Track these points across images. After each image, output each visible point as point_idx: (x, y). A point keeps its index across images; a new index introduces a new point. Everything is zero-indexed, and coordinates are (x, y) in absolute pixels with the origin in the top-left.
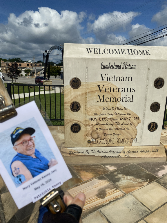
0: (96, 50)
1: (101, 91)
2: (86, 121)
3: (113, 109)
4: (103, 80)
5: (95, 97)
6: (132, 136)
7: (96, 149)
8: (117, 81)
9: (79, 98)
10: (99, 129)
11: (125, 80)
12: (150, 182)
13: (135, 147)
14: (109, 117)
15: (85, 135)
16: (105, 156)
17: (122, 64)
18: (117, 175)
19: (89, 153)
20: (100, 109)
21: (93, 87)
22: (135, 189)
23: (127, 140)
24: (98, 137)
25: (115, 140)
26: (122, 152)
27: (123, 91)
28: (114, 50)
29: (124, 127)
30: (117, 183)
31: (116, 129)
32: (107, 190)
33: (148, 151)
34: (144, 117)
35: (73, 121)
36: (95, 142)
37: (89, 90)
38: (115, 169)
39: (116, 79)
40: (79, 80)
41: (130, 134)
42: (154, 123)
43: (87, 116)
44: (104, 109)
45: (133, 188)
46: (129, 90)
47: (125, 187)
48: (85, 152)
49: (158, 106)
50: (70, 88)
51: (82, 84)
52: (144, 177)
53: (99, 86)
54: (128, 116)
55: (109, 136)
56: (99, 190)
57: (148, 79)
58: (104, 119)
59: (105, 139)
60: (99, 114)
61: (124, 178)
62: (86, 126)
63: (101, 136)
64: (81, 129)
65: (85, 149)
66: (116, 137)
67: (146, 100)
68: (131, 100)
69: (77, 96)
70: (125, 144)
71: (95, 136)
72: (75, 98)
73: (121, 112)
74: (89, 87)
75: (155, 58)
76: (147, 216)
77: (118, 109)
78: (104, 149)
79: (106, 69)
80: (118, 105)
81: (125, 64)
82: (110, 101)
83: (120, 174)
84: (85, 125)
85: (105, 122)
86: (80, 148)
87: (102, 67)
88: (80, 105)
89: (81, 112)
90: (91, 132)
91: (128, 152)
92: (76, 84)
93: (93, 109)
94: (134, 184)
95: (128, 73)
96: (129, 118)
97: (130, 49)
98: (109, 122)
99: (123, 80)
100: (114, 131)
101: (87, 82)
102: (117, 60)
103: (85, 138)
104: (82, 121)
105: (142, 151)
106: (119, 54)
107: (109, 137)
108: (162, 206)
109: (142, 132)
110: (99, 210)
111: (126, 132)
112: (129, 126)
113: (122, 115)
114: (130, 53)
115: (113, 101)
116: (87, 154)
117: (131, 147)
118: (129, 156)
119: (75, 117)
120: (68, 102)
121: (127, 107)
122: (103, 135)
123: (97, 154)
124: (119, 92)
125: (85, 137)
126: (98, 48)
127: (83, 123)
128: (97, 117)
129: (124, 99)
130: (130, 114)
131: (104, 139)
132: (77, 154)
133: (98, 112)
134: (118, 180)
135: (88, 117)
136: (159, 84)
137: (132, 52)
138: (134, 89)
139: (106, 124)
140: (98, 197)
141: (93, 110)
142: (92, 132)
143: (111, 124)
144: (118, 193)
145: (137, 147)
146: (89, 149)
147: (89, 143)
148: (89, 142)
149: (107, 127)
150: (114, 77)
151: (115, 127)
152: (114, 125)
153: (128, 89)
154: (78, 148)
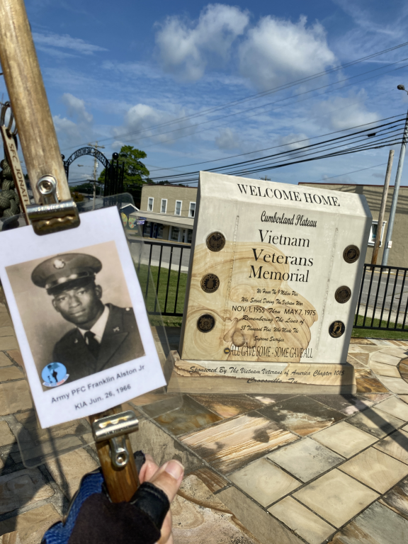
0: (253, 188)
1: (256, 259)
2: (226, 311)
3: (275, 293)
4: (262, 240)
5: (246, 270)
6: (301, 344)
7: (239, 365)
8: (285, 244)
9: (219, 267)
10: (246, 328)
11: (298, 244)
12: (336, 421)
13: (305, 365)
14: (267, 306)
15: (220, 338)
16: (253, 380)
17: (295, 217)
18: (279, 412)
19: (225, 372)
20: (252, 291)
21: (244, 250)
22: (314, 431)
23: (293, 351)
24: (243, 344)
25: (272, 351)
26: (283, 373)
27: (294, 263)
28: (282, 193)
29: (291, 326)
30: (283, 422)
31: (276, 330)
32: (268, 431)
33: (328, 373)
34: (324, 310)
35: (204, 309)
36: (236, 353)
37: (237, 256)
38: (273, 402)
39: (284, 240)
40: (223, 237)
41: (298, 340)
42: (339, 322)
43: (229, 302)
44: (259, 291)
45: (311, 429)
46: (303, 261)
47: (297, 428)
48: (218, 370)
49: (347, 292)
50: (205, 249)
51: (226, 243)
52: (324, 415)
53: (254, 250)
54: (298, 307)
55: (264, 342)
56: (256, 431)
57: (334, 245)
58: (258, 309)
59: (255, 346)
60: (250, 300)
61: (293, 415)
62: (224, 320)
63: (248, 341)
64: (215, 326)
65: (218, 365)
66: (274, 344)
67: (329, 280)
68: (305, 280)
69: (217, 264)
70: (289, 359)
71: (239, 340)
72: (212, 267)
73: (287, 299)
74: (239, 251)
75: (348, 213)
76: (341, 464)
77: (283, 292)
78: (252, 366)
79: (269, 223)
80: (284, 285)
81: (300, 218)
82: (271, 278)
83: (283, 409)
84: (223, 318)
85: (258, 315)
86: (210, 362)
87: (263, 219)
88: (219, 281)
89: (220, 294)
90: (232, 332)
91: (294, 373)
92: (216, 243)
93: (241, 290)
94: (310, 424)
95: (304, 232)
96: (299, 311)
97: (307, 192)
98: (266, 315)
99: (294, 244)
100: (271, 334)
101: (235, 240)
102: (288, 208)
103: (221, 344)
104: (218, 311)
105: (318, 373)
106: (291, 199)
107: (263, 344)
108: (361, 452)
109: (319, 338)
110: (266, 456)
111: (292, 336)
112: (297, 326)
113: (288, 305)
114: (309, 200)
115: (276, 278)
116: (223, 374)
117: (299, 365)
118: (295, 380)
119: (208, 302)
120: (199, 274)
121: (297, 292)
122: (252, 340)
123: (239, 375)
124: (286, 263)
125: (221, 341)
126: (257, 186)
127: (219, 314)
128: (246, 304)
129: (294, 277)
130: (301, 304)
131: (253, 347)
132: (203, 373)
133: (249, 296)
134: (283, 417)
135: (231, 304)
136: (352, 255)
137: (311, 199)
138: (311, 260)
139: (260, 319)
140: (257, 441)
141: (241, 292)
142: (235, 332)
143: (269, 320)
144: (288, 436)
145: (309, 365)
146: (227, 365)
147: (226, 353)
148: (227, 351)
149: (261, 324)
150: (281, 237)
151: (274, 326)
152: (273, 322)
153: (301, 259)
154: (206, 362)
